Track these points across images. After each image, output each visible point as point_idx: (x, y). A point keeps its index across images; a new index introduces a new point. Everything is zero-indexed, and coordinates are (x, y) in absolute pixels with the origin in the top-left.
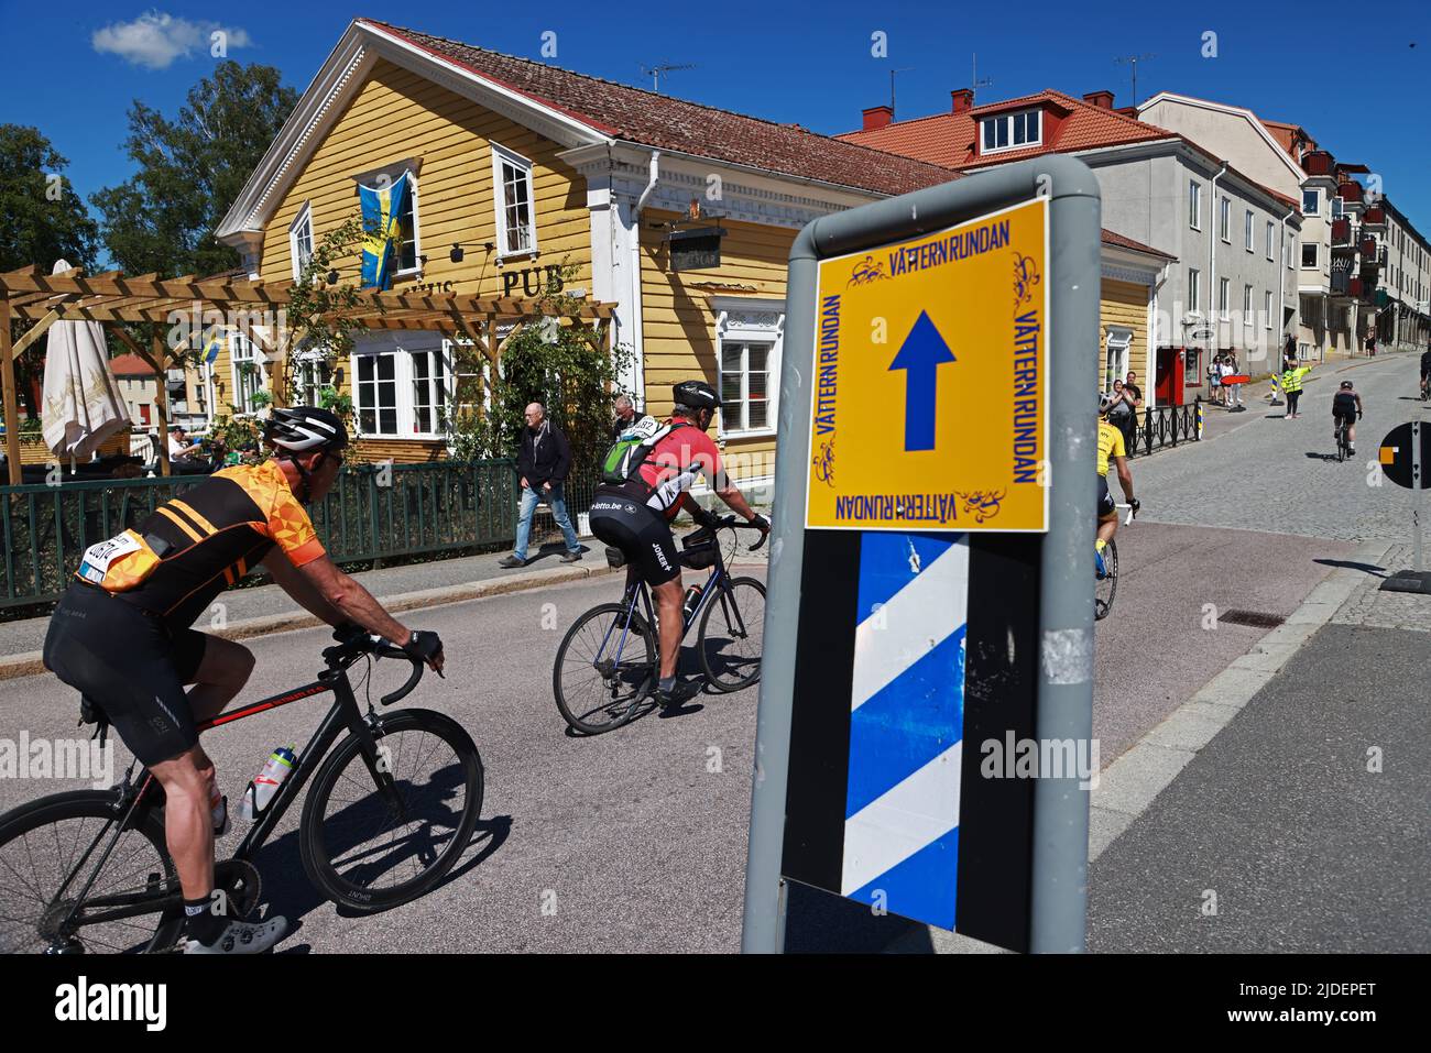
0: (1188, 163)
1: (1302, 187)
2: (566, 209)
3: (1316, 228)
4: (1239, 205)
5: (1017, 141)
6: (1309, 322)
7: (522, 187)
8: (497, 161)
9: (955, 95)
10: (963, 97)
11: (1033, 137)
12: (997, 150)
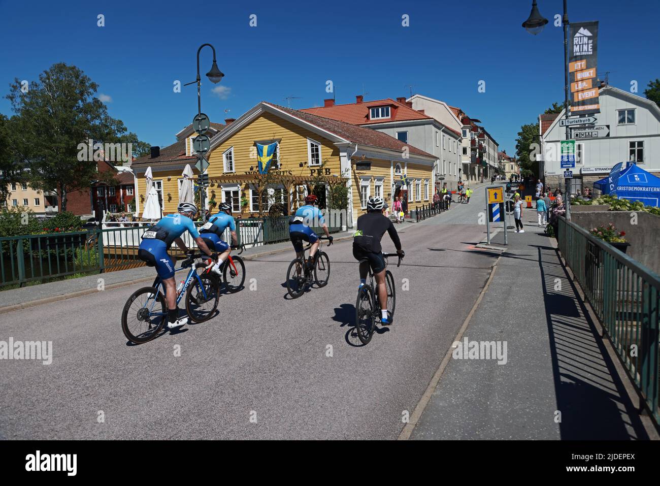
0: (435, 126)
1: (462, 128)
2: (331, 156)
3: (466, 142)
4: (447, 136)
5: (382, 116)
6: (465, 173)
7: (317, 150)
8: (309, 142)
9: (358, 97)
10: (360, 99)
11: (387, 115)
12: (376, 118)
